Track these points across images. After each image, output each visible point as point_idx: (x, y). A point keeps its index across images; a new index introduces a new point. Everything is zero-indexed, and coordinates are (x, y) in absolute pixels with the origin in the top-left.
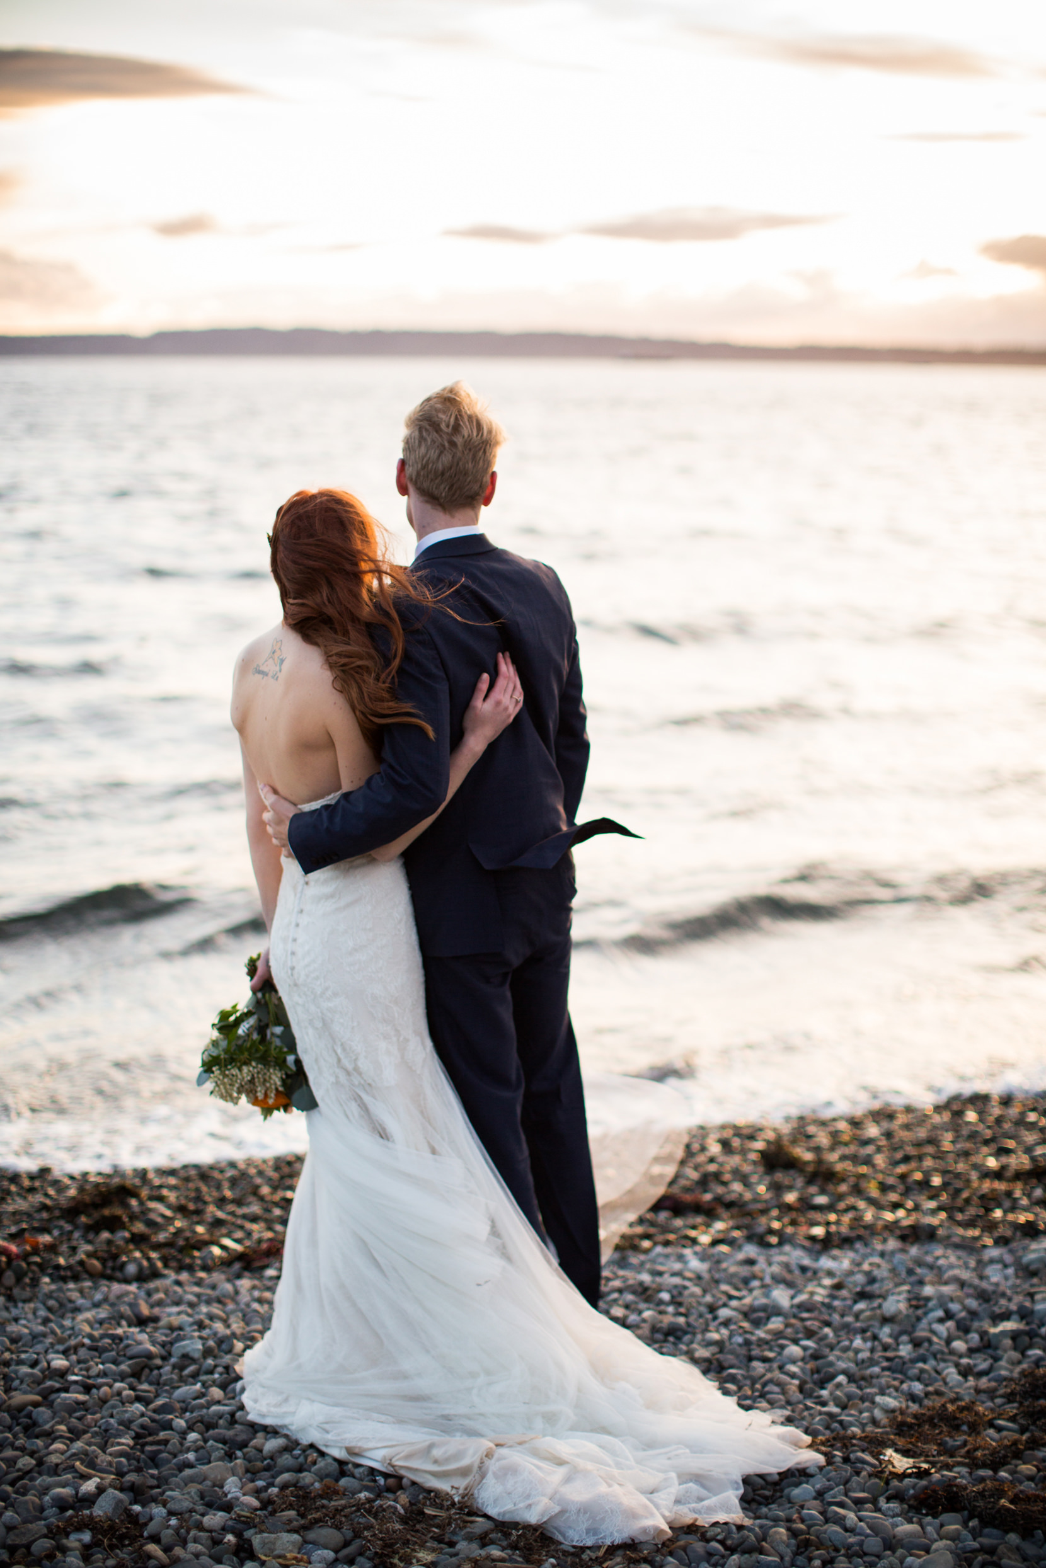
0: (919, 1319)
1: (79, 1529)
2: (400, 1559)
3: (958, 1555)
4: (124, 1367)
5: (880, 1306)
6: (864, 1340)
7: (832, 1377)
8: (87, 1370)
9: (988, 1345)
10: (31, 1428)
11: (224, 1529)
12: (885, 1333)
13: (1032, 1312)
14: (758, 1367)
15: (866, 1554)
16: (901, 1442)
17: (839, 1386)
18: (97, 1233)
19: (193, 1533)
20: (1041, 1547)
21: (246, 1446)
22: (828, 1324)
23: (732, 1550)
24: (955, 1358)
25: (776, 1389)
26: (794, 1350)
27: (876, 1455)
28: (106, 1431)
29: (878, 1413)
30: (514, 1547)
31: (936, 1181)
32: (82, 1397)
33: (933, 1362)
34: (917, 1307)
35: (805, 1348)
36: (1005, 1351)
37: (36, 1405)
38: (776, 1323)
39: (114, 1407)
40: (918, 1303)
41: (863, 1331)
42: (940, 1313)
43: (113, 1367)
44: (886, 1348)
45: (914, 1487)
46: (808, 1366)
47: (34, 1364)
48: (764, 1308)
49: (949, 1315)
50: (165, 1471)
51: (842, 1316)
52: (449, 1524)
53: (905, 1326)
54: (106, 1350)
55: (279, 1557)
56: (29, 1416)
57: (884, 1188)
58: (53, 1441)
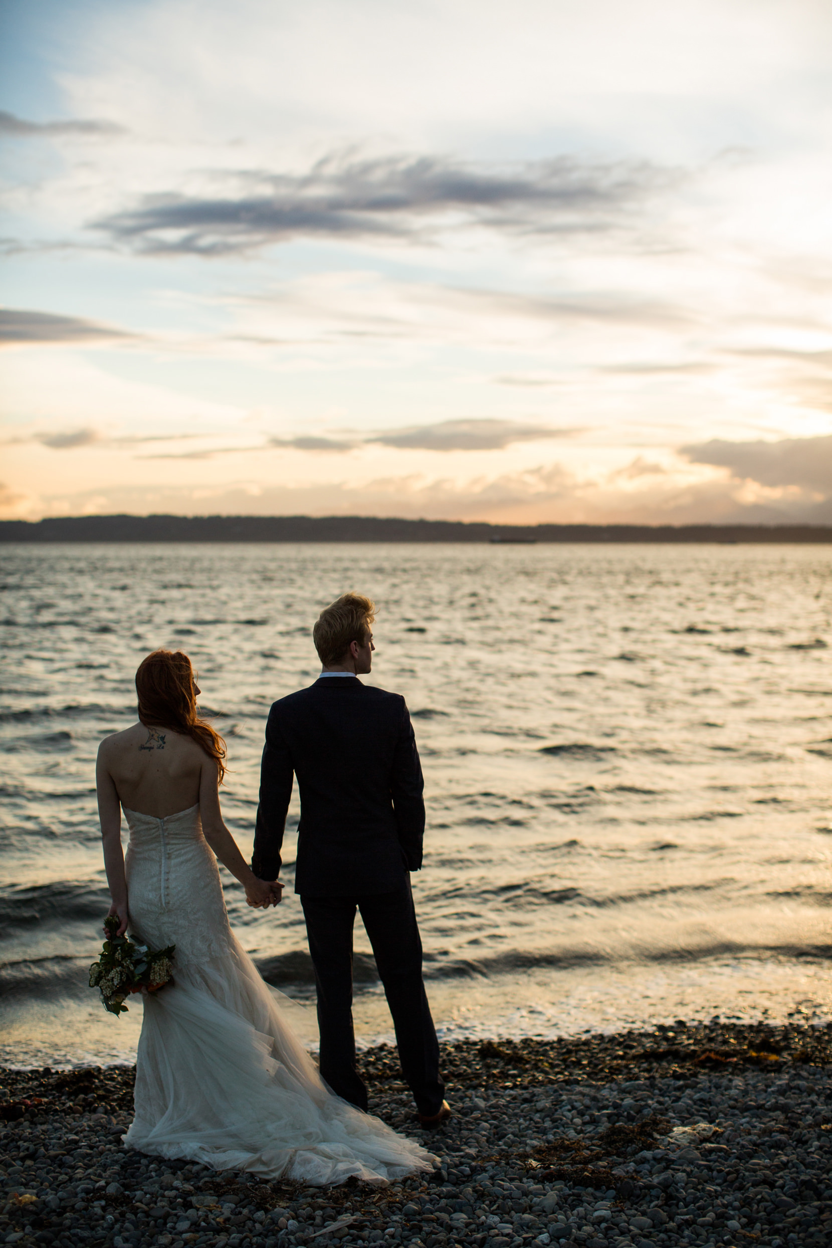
0: (556, 1110)
1: (99, 1199)
2: (270, 1205)
3: (560, 1197)
4: (111, 1138)
5: (535, 1106)
6: (525, 1120)
7: (506, 1135)
8: (90, 1140)
9: (594, 1121)
10: (62, 1165)
11: (176, 1197)
12: (537, 1117)
13: (621, 1105)
14: (465, 1133)
15: (513, 1198)
16: (537, 1156)
17: (509, 1138)
18: (76, 1096)
19: (159, 1199)
20: (605, 1193)
21: (183, 1169)
22: (505, 1113)
23: (441, 1198)
24: (574, 1126)
25: (473, 1141)
26: (485, 1125)
27: (524, 1162)
28: (105, 1165)
29: (528, 1149)
30: (329, 1199)
31: (585, 1062)
32: (89, 1151)
33: (562, 1128)
34: (555, 1105)
35: (491, 1125)
36: (603, 1123)
37: (63, 1155)
38: (477, 1114)
39: (107, 1155)
40: (557, 1103)
41: (525, 1116)
42: (569, 1107)
43: (104, 1138)
44: (536, 1123)
45: (542, 1173)
46: (492, 1131)
47: (60, 1139)
48: (469, 1108)
49: (573, 1108)
50: (139, 1180)
51: (513, 1110)
52: (296, 1191)
53: (548, 1114)
54: (98, 1131)
55: (206, 1206)
56: (61, 1160)
57: (552, 1066)
58: (77, 1169)
